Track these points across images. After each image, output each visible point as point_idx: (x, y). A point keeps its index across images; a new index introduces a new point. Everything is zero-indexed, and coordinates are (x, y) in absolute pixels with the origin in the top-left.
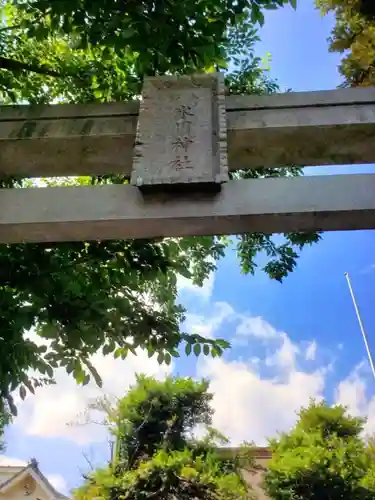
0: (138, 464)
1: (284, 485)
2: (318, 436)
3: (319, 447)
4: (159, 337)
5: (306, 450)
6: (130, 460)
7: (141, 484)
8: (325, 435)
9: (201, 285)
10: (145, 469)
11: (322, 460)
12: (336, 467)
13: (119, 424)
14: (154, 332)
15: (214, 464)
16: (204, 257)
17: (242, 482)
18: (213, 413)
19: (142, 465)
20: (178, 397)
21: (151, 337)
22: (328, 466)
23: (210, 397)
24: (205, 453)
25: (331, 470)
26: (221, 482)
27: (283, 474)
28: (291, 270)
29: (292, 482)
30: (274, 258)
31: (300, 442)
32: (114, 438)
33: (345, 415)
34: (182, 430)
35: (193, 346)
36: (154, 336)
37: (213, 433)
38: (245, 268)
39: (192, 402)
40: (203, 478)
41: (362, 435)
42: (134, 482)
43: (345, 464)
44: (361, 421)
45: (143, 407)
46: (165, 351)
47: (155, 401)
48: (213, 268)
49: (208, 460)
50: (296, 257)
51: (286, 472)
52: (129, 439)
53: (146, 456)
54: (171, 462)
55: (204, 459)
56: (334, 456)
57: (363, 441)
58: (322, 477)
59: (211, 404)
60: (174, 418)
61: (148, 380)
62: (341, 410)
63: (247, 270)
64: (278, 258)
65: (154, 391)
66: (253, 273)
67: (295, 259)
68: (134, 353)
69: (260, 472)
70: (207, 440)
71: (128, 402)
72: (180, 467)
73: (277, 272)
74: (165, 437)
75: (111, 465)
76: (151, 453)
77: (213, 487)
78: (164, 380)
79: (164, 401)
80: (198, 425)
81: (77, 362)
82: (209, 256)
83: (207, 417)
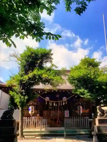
0: (28, 74)
1: (74, 80)
2: (86, 67)
3: (86, 70)
4: (36, 32)
5: (82, 70)
6: (25, 72)
7: (29, 79)
8: (88, 66)
9: (50, 15)
10: (31, 75)
11: (87, 73)
12: (90, 75)
13: (21, 61)
14: (34, 30)
15: (53, 74)
16: (51, 4)
17: (61, 79)
18: (53, 59)
19: (30, 74)
20: (41, 54)
21: (33, 32)
22: (88, 75)
23: (52, 54)
24: (50, 71)
25: (89, 76)
26: (55, 78)
27: (74, 77)
28: (84, 11)
29: (77, 79)
30: (79, 5)
31: (80, 68)
32: (20, 66)
33: (95, 61)
34: (42, 64)
35: (48, 36)
36: (34, 32)
37: (53, 65)
38: (67, 9)
39: (46, 56)
40: (49, 77)
41: (99, 67)
42: (27, 78)
43: (93, 74)
44: (100, 63)
45: (29, 56)
46: (38, 38)
47: (33, 55)
48: (55, 8)
49: (51, 73)
50: (87, 6)
51: (75, 76)
52: (25, 66)
53: (31, 71)
54: (39, 73)
55: (50, 72)
56: (90, 72)
57: (100, 68)
58: (86, 78)
59: (52, 56)
60: (40, 60)
61: (31, 48)
62: (94, 59)
63: (68, 10)
64: (80, 6)
65: (33, 52)
66: (70, 11)
67: (86, 6)
68: (27, 37)
69: (67, 76)
70: (51, 67)
71: (24, 55)
72: (42, 74)
73: (79, 11)
74: (37, 66)
75: (19, 74)
76: (33, 70)
77: (53, 80)
78: (36, 49)
79: (36, 55)
80: (48, 63)
81: (6, 39)
82: (54, 3)
83: (51, 60)
